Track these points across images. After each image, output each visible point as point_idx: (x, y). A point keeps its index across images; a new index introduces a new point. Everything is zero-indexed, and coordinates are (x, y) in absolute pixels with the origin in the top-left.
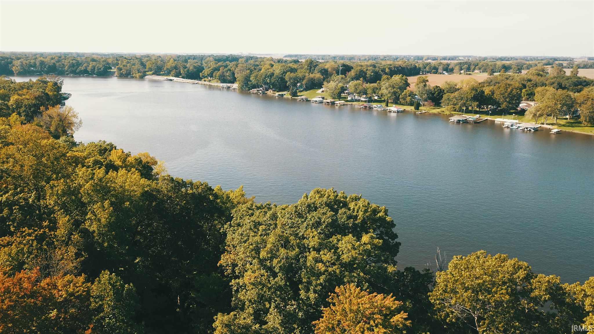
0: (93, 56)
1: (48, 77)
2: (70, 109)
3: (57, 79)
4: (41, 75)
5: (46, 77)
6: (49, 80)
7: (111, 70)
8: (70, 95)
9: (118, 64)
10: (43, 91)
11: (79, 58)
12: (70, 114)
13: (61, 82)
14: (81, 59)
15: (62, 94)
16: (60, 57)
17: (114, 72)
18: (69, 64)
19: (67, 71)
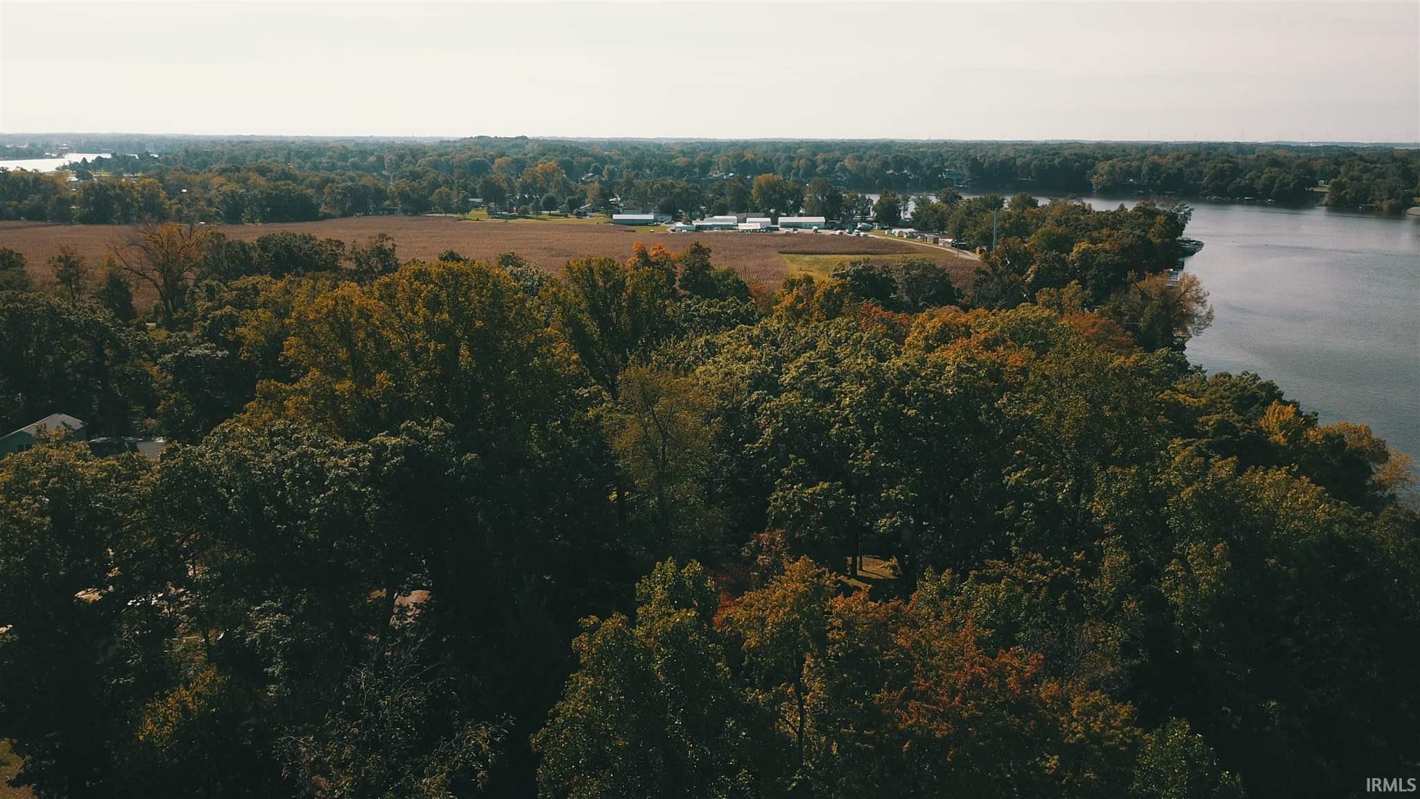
0: (1276, 152)
1: (1158, 201)
2: (1193, 282)
3: (1178, 207)
4: (1145, 196)
5: (1155, 202)
6: (1161, 209)
7: (1316, 190)
8: (1199, 245)
9: (1335, 174)
10: (1143, 234)
11: (1240, 156)
12: (1188, 295)
13: (1185, 213)
14: (1245, 159)
15: (1183, 241)
16: (1196, 155)
17: (1323, 194)
18: (1212, 171)
19: (1204, 188)
